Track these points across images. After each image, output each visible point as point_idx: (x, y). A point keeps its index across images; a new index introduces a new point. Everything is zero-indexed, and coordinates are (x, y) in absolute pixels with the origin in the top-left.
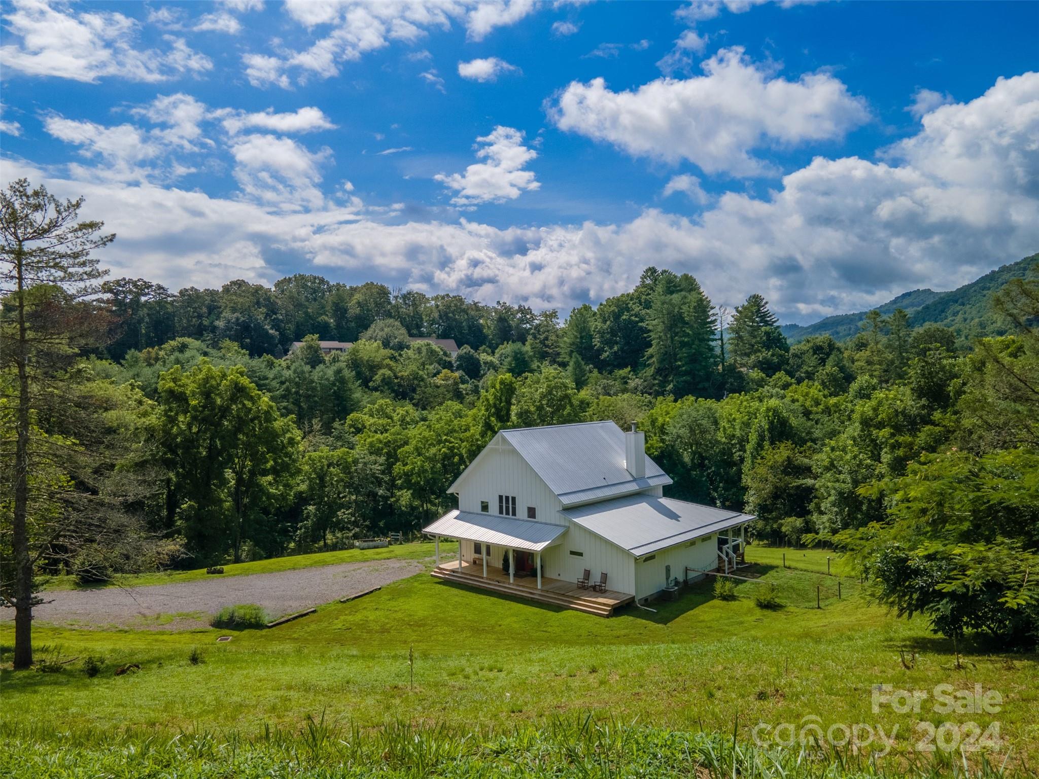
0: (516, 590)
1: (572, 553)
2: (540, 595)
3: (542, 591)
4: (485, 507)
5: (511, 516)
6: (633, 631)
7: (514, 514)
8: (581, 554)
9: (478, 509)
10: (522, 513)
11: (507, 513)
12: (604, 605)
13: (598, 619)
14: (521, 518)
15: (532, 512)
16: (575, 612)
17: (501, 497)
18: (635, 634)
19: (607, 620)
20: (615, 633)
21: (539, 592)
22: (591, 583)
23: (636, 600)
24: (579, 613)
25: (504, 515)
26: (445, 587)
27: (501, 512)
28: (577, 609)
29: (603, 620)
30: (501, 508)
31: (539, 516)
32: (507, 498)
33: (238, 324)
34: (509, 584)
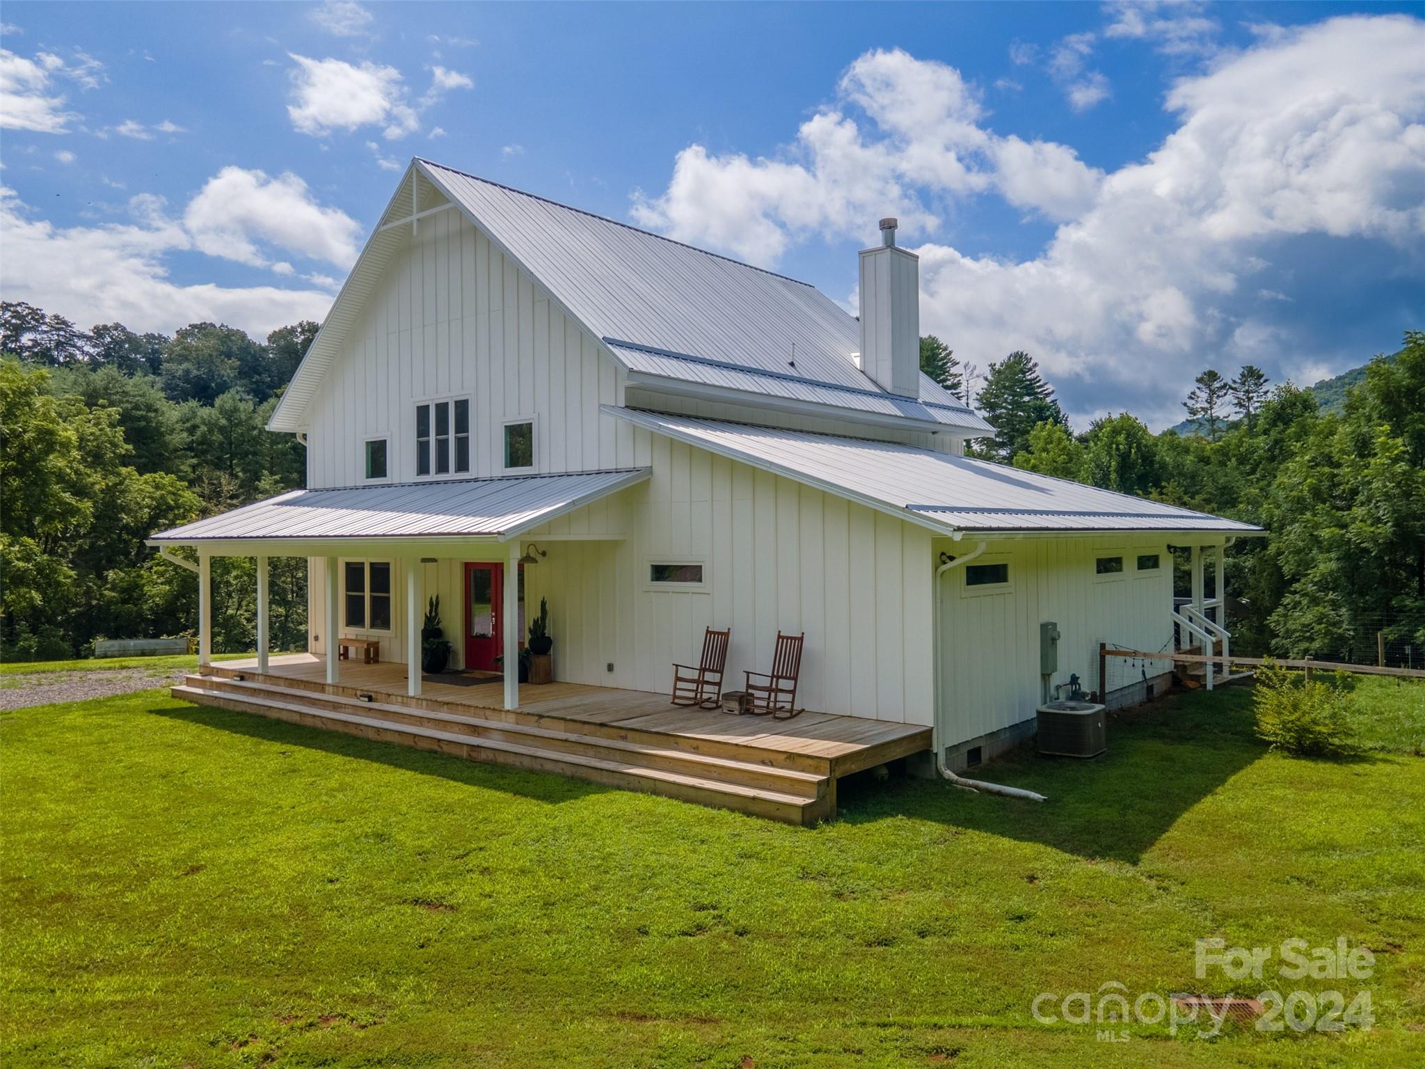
1: (661, 572)
2: (508, 734)
3: (519, 715)
4: (377, 458)
5: (451, 475)
6: (967, 901)
7: (463, 465)
8: (692, 573)
9: (358, 471)
10: (488, 453)
11: (443, 467)
12: (792, 759)
13: (754, 832)
14: (484, 474)
15: (519, 443)
16: (644, 802)
17: (423, 412)
18: (986, 921)
19: (806, 838)
20: (858, 911)
21: (508, 724)
22: (734, 682)
23: (938, 747)
24: (663, 805)
25: (432, 475)
26: (194, 728)
27: (423, 468)
28: (656, 789)
29: (783, 839)
30: (423, 451)
31: (547, 457)
32: (442, 410)
33: (187, 381)
34: (405, 700)
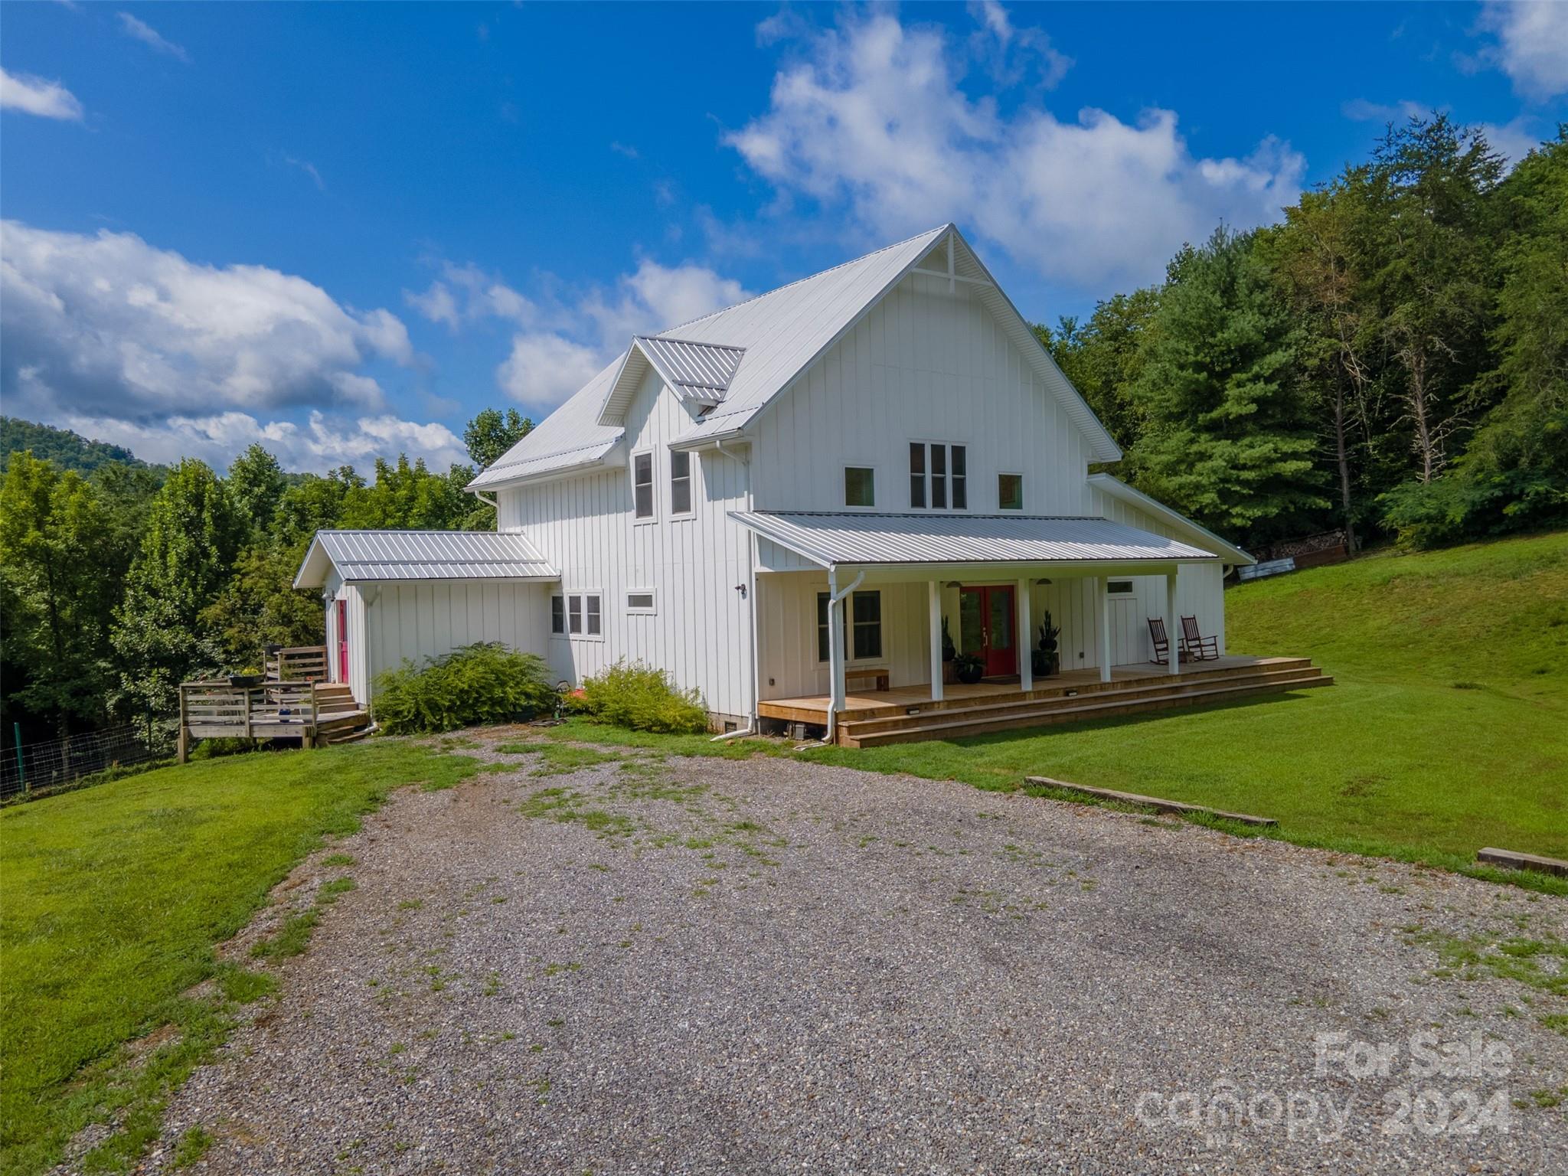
0: (1139, 694)
5: (950, 510)
7: (960, 501)
9: (835, 497)
10: (982, 496)
11: (939, 502)
14: (981, 511)
15: (1009, 489)
17: (917, 450)
25: (929, 509)
27: (918, 500)
30: (917, 485)
31: (1032, 502)
32: (938, 451)
